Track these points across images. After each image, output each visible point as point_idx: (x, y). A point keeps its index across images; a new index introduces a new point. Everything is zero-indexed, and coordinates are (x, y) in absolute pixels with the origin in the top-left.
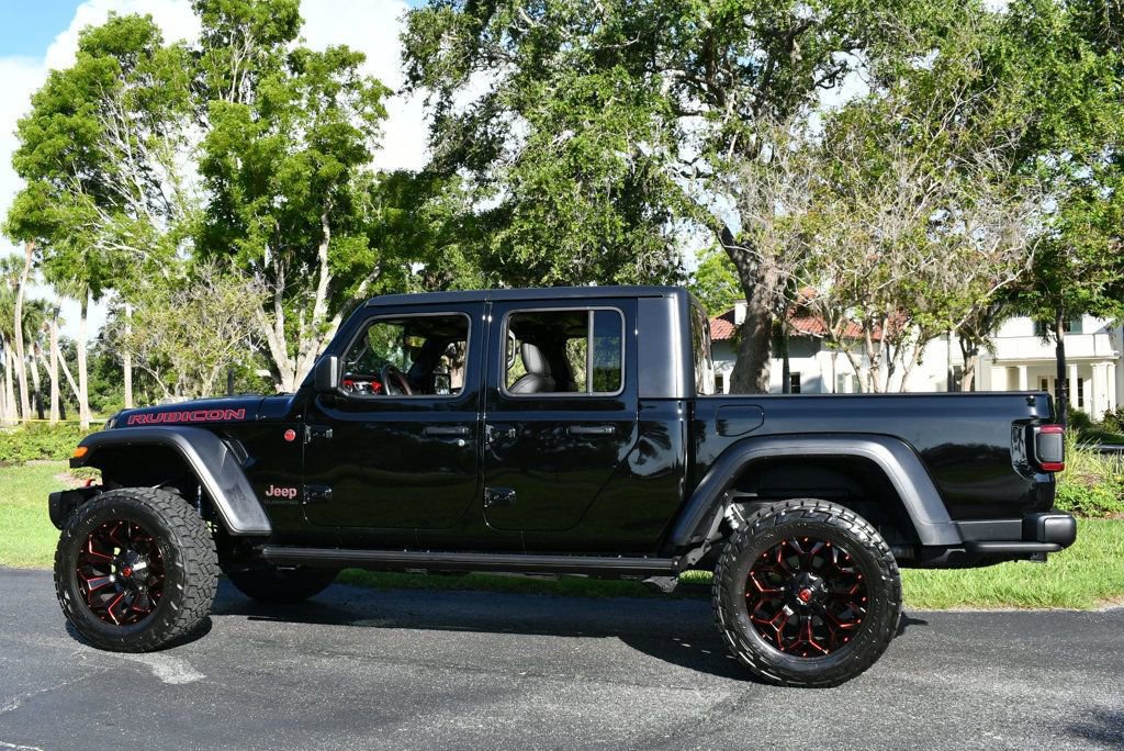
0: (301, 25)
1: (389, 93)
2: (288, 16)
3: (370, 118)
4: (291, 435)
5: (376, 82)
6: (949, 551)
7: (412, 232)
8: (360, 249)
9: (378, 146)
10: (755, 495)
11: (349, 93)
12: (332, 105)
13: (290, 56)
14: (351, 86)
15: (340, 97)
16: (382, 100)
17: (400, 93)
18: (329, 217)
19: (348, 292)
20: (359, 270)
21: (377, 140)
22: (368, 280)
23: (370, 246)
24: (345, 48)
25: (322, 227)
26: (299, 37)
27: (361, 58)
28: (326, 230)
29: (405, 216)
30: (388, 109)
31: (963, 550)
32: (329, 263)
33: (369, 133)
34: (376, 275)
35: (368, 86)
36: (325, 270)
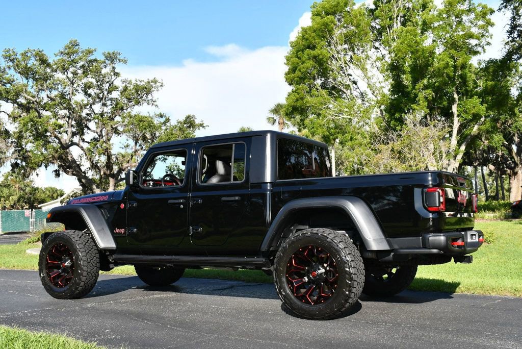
1: (492, 12)
3: (482, 27)
5: (484, 7)
8: (475, 105)
9: (488, 44)
11: (468, 15)
12: (460, 23)
14: (469, 11)
15: (465, 18)
16: (488, 17)
17: (500, 9)
18: (457, 89)
19: (466, 131)
20: (476, 117)
21: (487, 40)
22: (478, 124)
23: (482, 104)
25: (453, 95)
28: (456, 96)
30: (492, 21)
32: (458, 116)
33: (483, 36)
34: (482, 120)
35: (479, 9)
36: (456, 119)
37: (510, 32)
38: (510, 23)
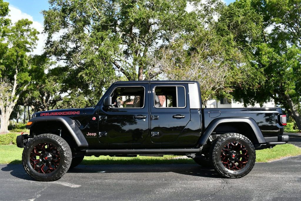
0: (9, 11)
1: (39, 33)
2: (5, 8)
3: (33, 40)
4: (94, 118)
5: (35, 30)
6: (261, 145)
7: (39, 73)
8: (26, 76)
9: (35, 48)
10: (215, 133)
11: (27, 32)
12: (22, 35)
13: (5, 21)
14: (28, 30)
15: (25, 33)
16: (37, 35)
17: (42, 33)
18: (17, 67)
19: (21, 88)
20: (26, 82)
21: (35, 46)
22: (27, 85)
23: (29, 76)
24: (27, 20)
25: (15, 70)
26: (8, 15)
27: (32, 23)
28: (17, 70)
29: (37, 68)
30: (38, 38)
31: (266, 144)
32: (17, 80)
33: (33, 44)
34: (29, 84)
35: (33, 30)
36: (15, 82)
37: (47, 44)
38: (47, 39)
